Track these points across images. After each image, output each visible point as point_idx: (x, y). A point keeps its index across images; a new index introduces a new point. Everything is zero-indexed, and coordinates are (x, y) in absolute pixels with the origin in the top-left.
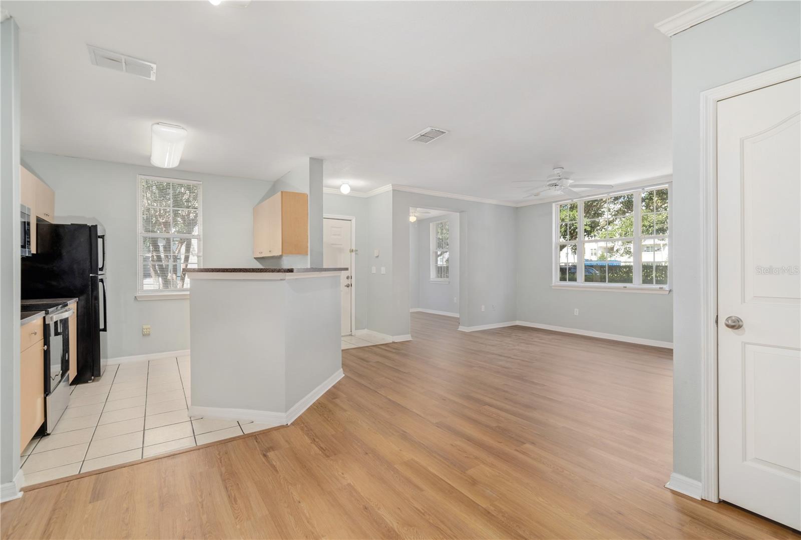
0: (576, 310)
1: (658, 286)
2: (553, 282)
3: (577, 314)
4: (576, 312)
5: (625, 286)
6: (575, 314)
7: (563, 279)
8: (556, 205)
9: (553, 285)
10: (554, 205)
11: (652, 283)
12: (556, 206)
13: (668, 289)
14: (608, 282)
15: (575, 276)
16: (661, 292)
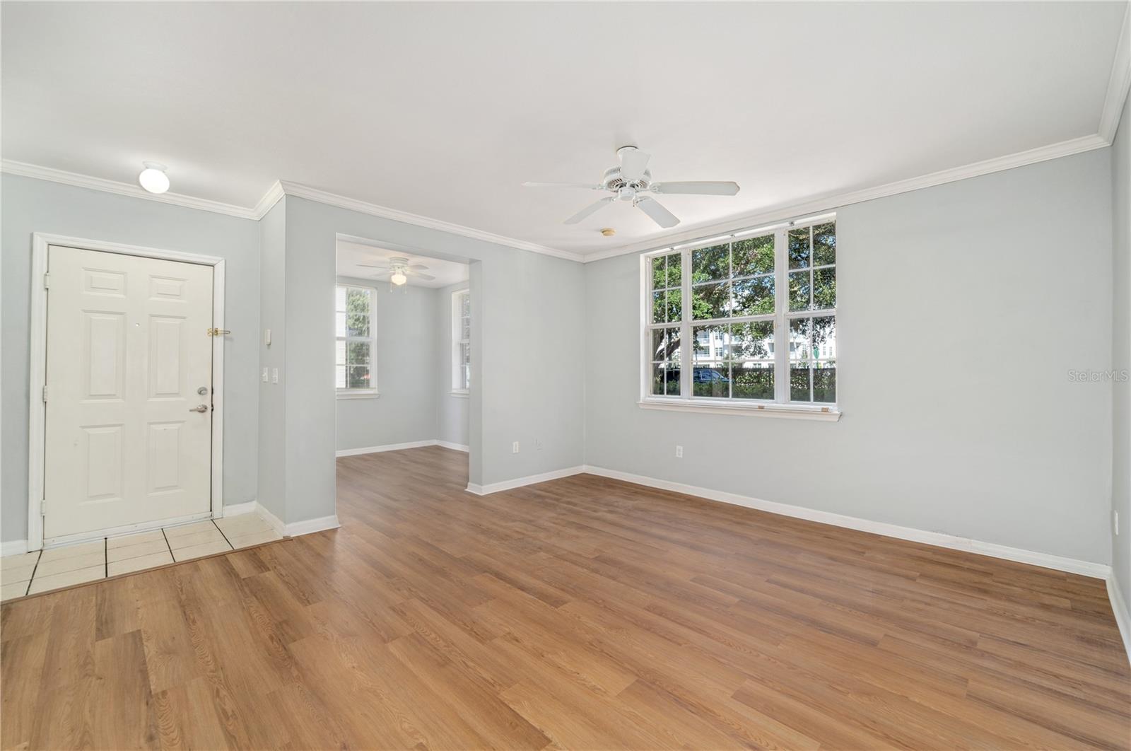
0: (678, 447)
1: (819, 406)
2: (641, 398)
3: (681, 456)
4: (680, 451)
5: (761, 405)
6: (678, 456)
7: (659, 390)
8: (646, 257)
9: (641, 402)
10: (642, 257)
11: (809, 400)
12: (646, 260)
13: (837, 412)
14: (733, 397)
15: (678, 386)
16: (825, 418)
